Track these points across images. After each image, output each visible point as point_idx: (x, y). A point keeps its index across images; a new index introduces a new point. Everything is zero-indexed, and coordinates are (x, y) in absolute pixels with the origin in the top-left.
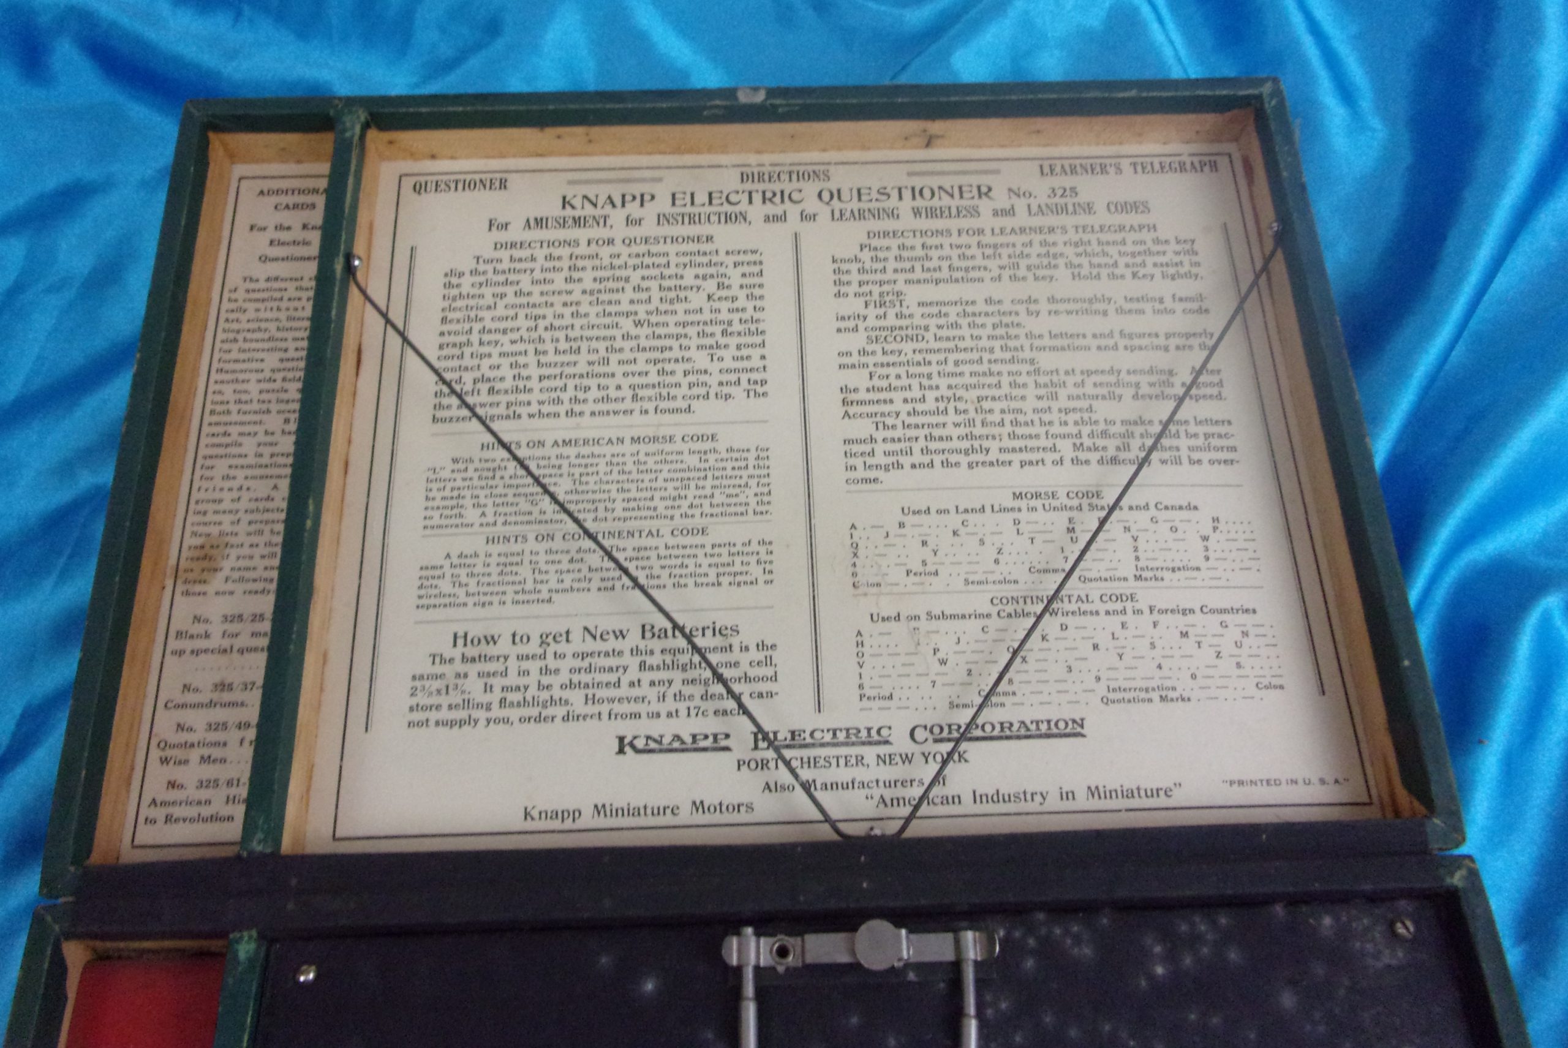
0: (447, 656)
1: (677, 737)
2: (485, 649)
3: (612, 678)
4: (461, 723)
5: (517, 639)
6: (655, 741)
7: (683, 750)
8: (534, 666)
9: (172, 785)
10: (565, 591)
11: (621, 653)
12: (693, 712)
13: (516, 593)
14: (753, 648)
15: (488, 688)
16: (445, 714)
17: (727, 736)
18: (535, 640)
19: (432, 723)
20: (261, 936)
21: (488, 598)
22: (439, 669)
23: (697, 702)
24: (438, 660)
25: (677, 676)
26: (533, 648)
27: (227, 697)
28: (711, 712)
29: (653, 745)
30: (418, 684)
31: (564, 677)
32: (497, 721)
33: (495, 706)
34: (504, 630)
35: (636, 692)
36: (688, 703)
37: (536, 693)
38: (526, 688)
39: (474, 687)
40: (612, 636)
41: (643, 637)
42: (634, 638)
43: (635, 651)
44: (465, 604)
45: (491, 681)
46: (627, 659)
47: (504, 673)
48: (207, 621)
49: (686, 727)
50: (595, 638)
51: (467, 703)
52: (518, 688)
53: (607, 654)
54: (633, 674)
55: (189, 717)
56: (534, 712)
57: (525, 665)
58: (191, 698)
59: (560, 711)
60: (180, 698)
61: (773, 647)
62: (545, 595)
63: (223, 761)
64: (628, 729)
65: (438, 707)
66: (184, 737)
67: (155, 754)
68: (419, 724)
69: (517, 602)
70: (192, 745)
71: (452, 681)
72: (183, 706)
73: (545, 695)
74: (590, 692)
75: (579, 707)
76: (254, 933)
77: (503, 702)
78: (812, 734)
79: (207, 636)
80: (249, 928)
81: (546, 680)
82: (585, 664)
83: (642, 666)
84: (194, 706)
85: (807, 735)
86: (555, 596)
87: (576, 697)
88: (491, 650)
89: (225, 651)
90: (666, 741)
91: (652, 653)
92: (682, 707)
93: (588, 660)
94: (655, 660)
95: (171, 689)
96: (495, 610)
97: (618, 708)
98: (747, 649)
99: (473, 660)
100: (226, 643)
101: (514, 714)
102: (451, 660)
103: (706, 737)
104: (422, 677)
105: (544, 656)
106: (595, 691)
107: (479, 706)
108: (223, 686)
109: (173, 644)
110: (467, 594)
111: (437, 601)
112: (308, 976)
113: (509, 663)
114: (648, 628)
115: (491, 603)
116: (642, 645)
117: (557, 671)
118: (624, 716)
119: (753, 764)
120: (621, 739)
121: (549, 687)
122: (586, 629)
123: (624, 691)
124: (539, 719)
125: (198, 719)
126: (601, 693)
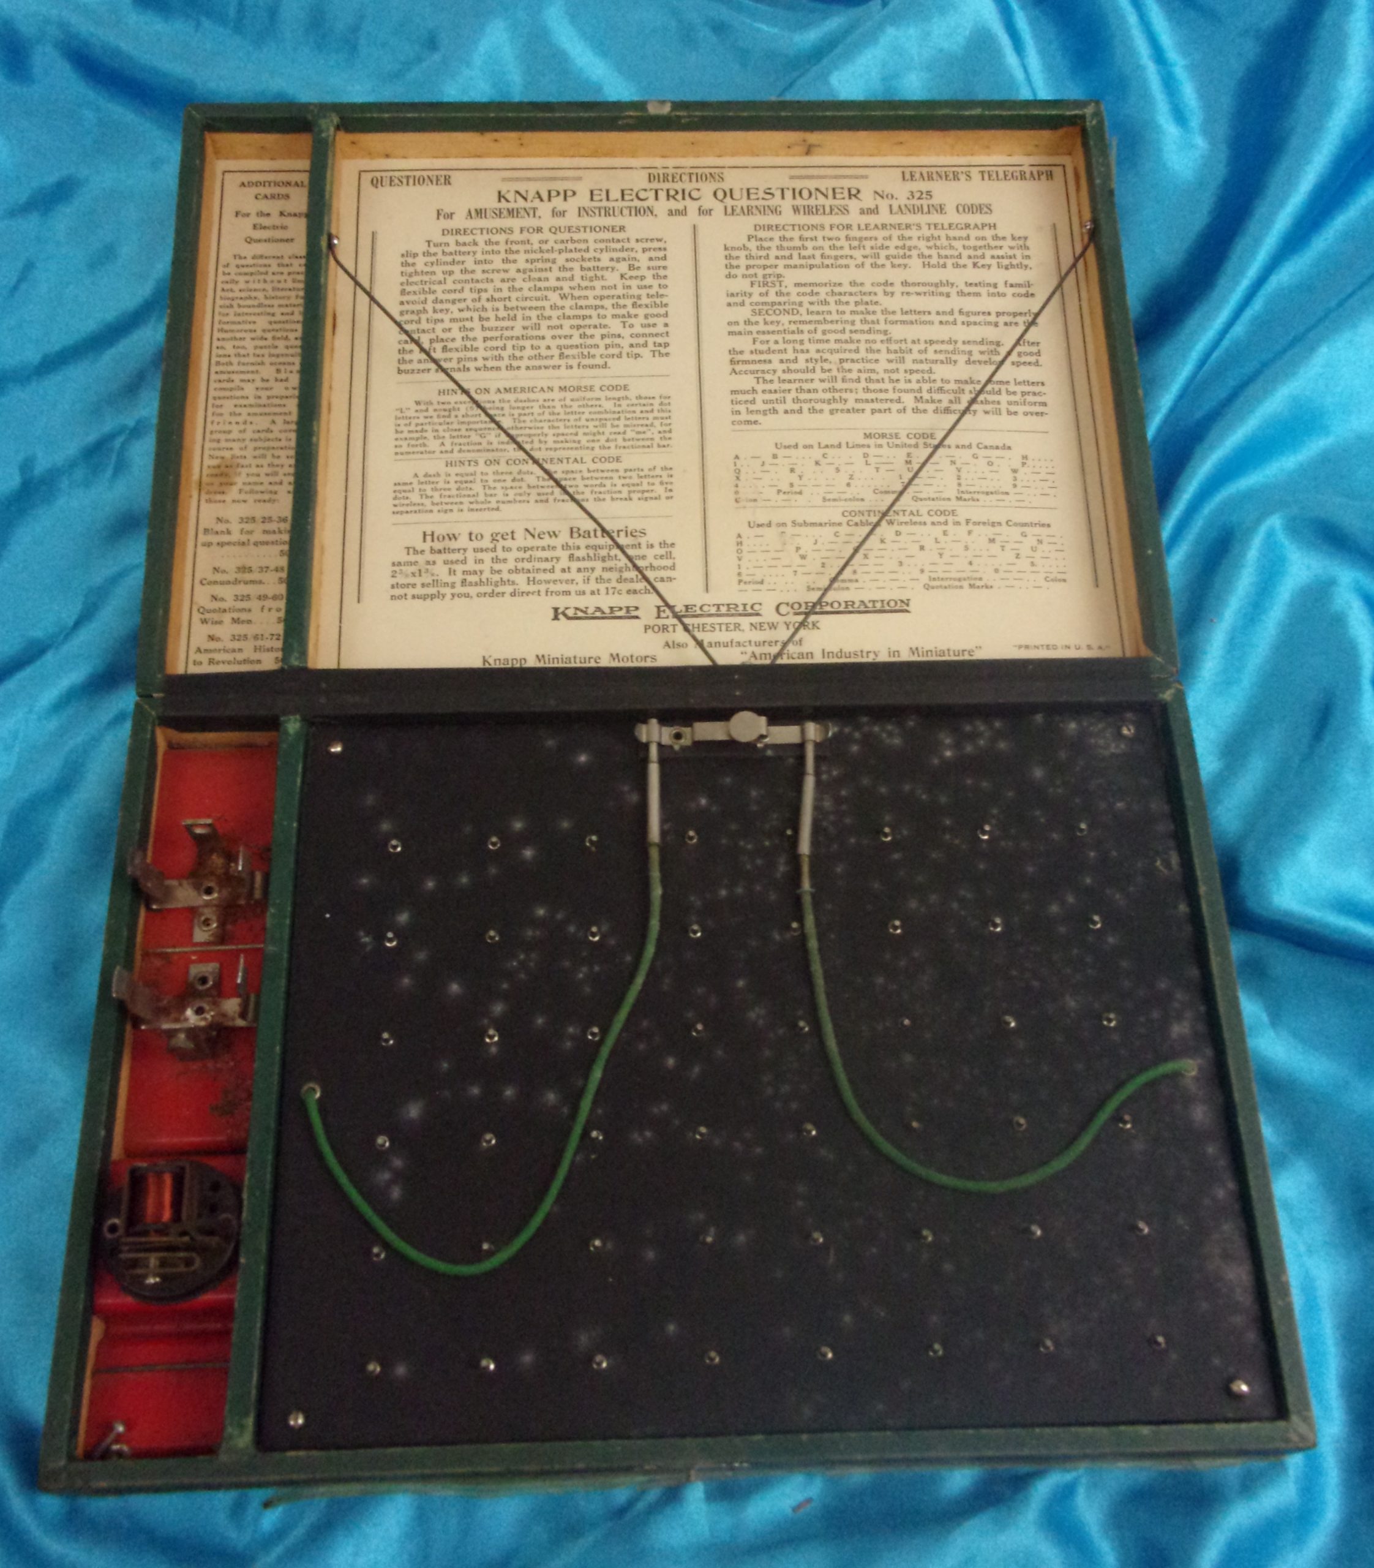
0: (419, 548)
1: (598, 609)
2: (447, 543)
3: (548, 565)
4: (432, 597)
5: (473, 537)
6: (582, 611)
7: (603, 618)
8: (487, 557)
9: (211, 638)
10: (509, 502)
11: (554, 548)
12: (611, 591)
13: (471, 503)
14: (657, 546)
15: (451, 572)
16: (419, 591)
17: (637, 608)
18: (488, 538)
19: (409, 597)
20: (304, 719)
21: (449, 507)
22: (412, 558)
23: (614, 584)
24: (411, 551)
25: (599, 565)
26: (486, 543)
27: (248, 576)
28: (624, 592)
29: (580, 614)
30: (396, 568)
31: (511, 565)
32: (459, 596)
33: (458, 584)
34: (463, 530)
35: (566, 576)
36: (607, 585)
37: (490, 576)
38: (481, 572)
39: (441, 571)
40: (547, 536)
41: (572, 537)
42: (564, 537)
43: (565, 547)
44: (431, 511)
45: (454, 567)
46: (559, 552)
47: (464, 561)
48: (227, 521)
49: (606, 602)
50: (533, 536)
51: (435, 583)
52: (475, 573)
53: (543, 549)
54: (564, 563)
55: (219, 590)
56: (489, 589)
57: (480, 555)
58: (219, 577)
59: (509, 589)
60: (211, 577)
61: (673, 545)
62: (494, 505)
63: (249, 622)
64: (561, 602)
65: (414, 586)
66: (216, 605)
67: (196, 617)
68: (400, 597)
69: (472, 510)
70: (225, 611)
71: (423, 567)
72: (215, 583)
73: (496, 577)
74: (531, 576)
75: (524, 587)
76: (298, 717)
77: (464, 582)
78: (701, 608)
79: (229, 532)
80: (294, 714)
81: (497, 567)
82: (527, 555)
83: (571, 557)
84: (222, 583)
85: (697, 609)
86: (501, 506)
87: (521, 579)
88: (454, 545)
89: (243, 544)
90: (590, 611)
91: (578, 548)
92: (602, 587)
93: (530, 552)
94: (582, 553)
95: (204, 570)
96: (455, 515)
97: (552, 587)
98: (652, 546)
99: (440, 552)
100: (244, 538)
101: (473, 591)
102: (422, 552)
103: (621, 609)
104: (399, 564)
105: (494, 550)
106: (535, 575)
107: (446, 584)
108: (243, 569)
109: (202, 538)
110: (433, 504)
111: (409, 509)
112: (337, 749)
113: (467, 555)
114: (575, 530)
115: (451, 510)
116: (571, 542)
117: (505, 560)
118: (558, 593)
119: (656, 628)
120: (556, 610)
121: (499, 572)
122: (527, 530)
123: (558, 575)
124: (492, 594)
125: (227, 592)
126: (541, 576)
